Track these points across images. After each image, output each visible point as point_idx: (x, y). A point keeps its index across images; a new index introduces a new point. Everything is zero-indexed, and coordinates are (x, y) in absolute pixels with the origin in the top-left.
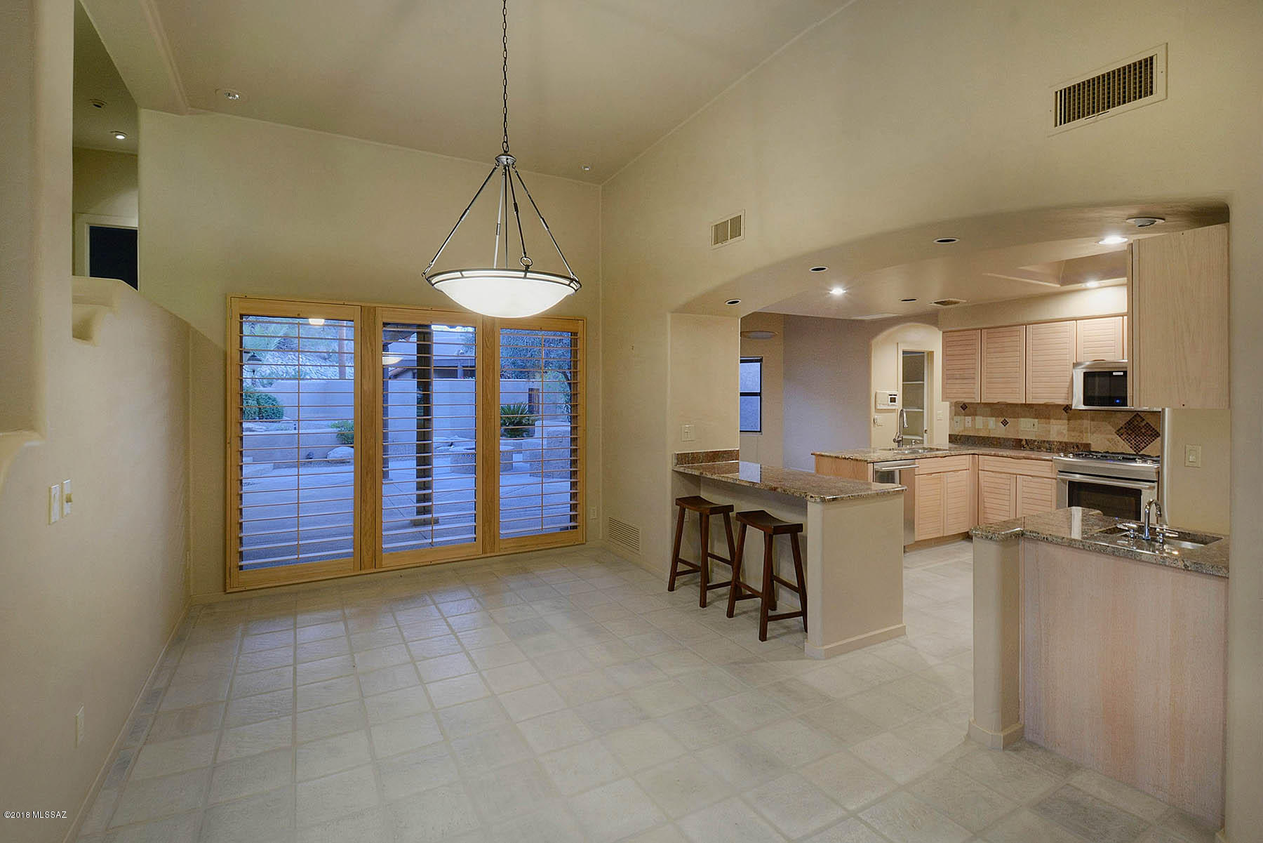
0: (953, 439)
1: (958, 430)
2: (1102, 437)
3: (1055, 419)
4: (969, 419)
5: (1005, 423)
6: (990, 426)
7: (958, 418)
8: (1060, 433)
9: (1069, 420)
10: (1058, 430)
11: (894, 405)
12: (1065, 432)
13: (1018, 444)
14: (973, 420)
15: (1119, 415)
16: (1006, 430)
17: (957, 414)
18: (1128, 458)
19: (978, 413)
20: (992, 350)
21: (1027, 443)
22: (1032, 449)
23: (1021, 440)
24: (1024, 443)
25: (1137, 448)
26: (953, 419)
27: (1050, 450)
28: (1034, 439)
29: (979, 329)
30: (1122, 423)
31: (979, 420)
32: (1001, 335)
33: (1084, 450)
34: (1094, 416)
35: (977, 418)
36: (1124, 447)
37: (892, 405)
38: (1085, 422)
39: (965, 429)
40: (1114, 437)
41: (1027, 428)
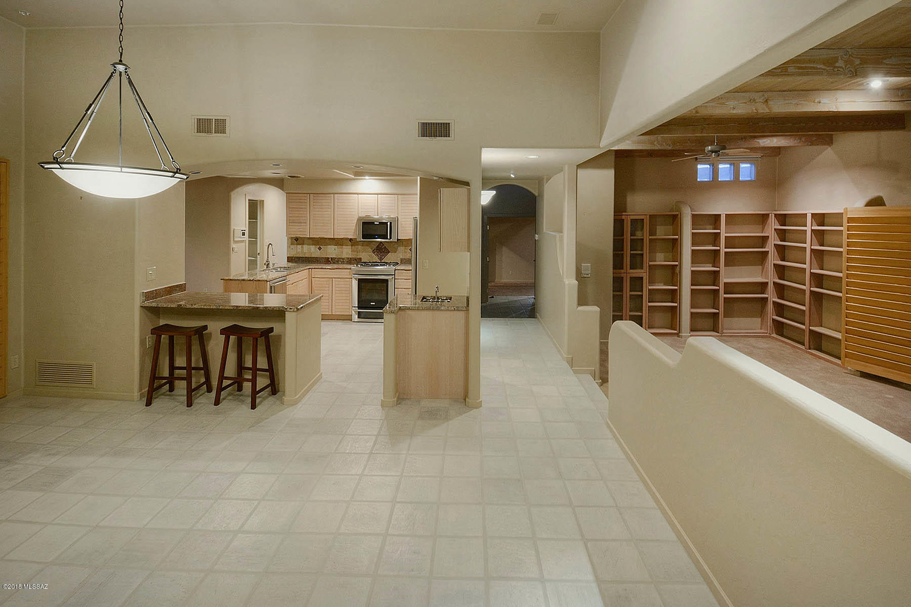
0: (290, 259)
1: (293, 254)
2: (367, 255)
3: (345, 246)
4: (299, 246)
5: (320, 249)
6: (311, 251)
7: (292, 247)
8: (347, 253)
9: (352, 246)
10: (347, 252)
11: (244, 237)
12: (350, 252)
13: (327, 261)
14: (302, 247)
15: (374, 243)
16: (320, 252)
17: (292, 244)
18: (375, 264)
19: (305, 242)
20: (316, 207)
21: (332, 260)
22: (334, 263)
23: (328, 258)
24: (330, 259)
25: (381, 259)
26: (290, 247)
27: (343, 263)
28: (335, 257)
29: (308, 194)
30: (375, 247)
31: (305, 247)
32: (320, 198)
33: (358, 261)
34: (363, 244)
35: (304, 246)
36: (376, 259)
37: (243, 238)
38: (359, 247)
39: (298, 253)
40: (370, 254)
41: (332, 251)
